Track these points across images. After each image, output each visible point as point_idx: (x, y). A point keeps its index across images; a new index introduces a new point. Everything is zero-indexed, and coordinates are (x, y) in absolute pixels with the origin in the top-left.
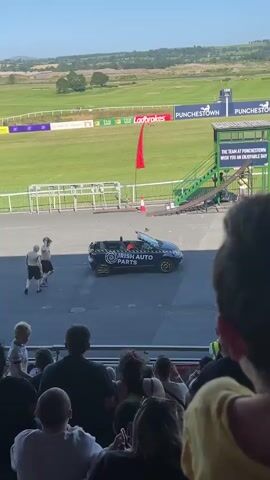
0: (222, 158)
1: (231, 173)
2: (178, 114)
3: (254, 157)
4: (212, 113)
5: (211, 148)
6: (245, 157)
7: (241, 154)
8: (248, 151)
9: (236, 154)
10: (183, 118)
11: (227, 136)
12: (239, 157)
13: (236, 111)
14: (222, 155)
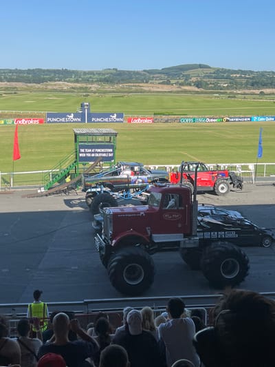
0: (81, 155)
1: (87, 166)
2: (49, 119)
3: (104, 155)
4: (76, 120)
5: (72, 147)
6: (97, 155)
7: (95, 153)
8: (99, 150)
9: (91, 153)
10: (53, 122)
11: (84, 138)
12: (93, 155)
13: (93, 119)
14: (80, 153)
